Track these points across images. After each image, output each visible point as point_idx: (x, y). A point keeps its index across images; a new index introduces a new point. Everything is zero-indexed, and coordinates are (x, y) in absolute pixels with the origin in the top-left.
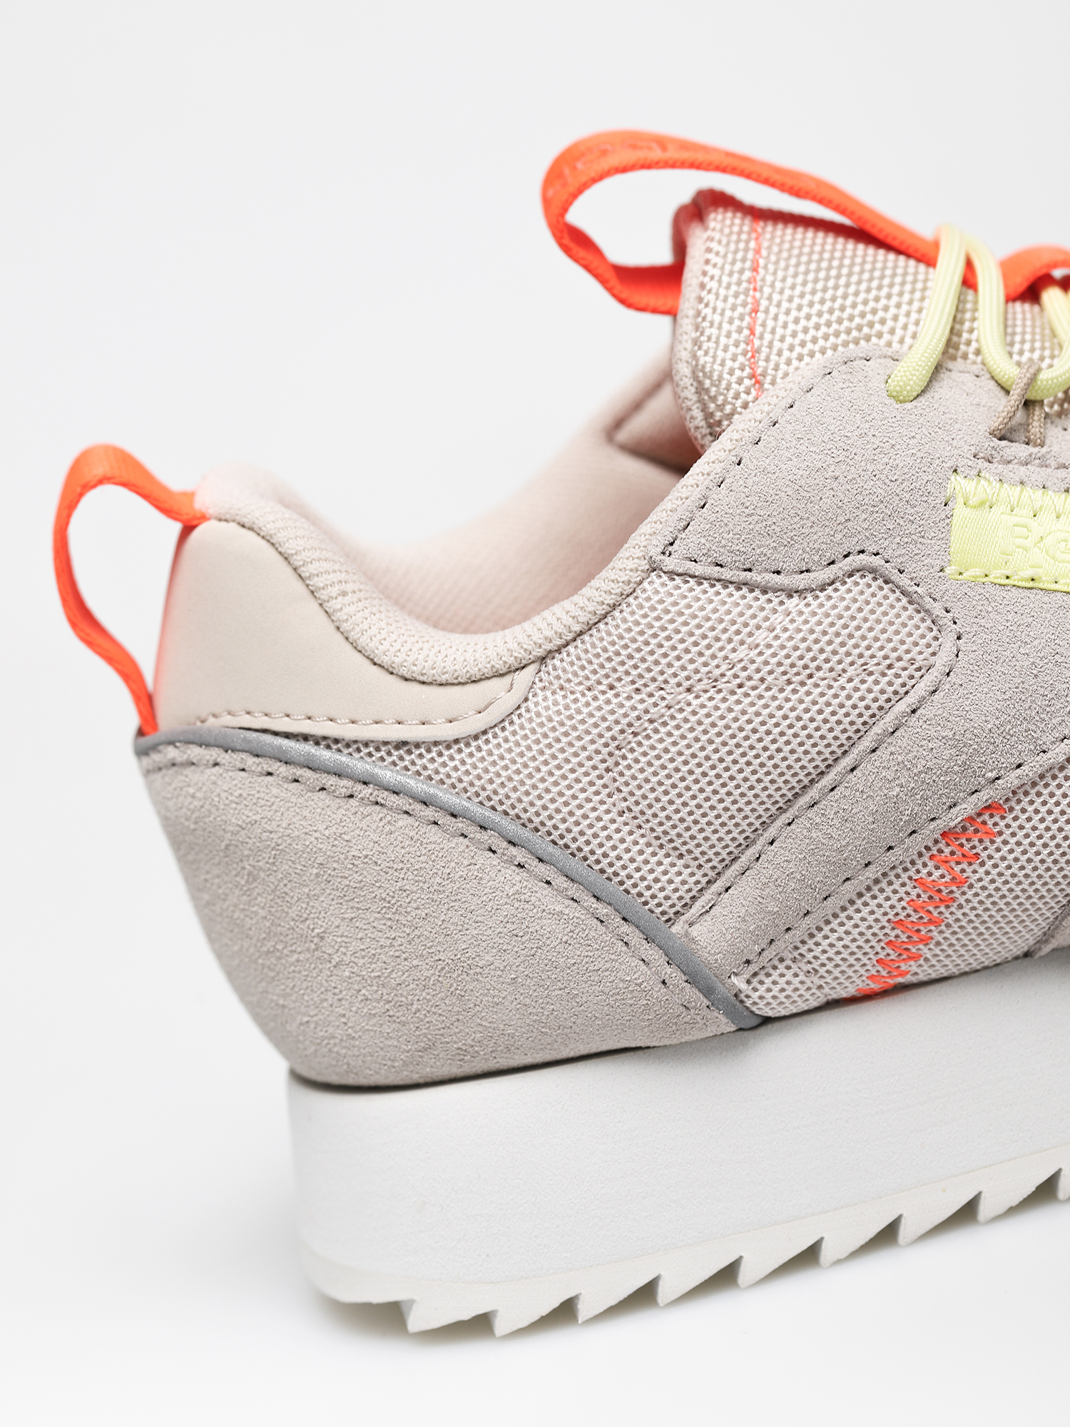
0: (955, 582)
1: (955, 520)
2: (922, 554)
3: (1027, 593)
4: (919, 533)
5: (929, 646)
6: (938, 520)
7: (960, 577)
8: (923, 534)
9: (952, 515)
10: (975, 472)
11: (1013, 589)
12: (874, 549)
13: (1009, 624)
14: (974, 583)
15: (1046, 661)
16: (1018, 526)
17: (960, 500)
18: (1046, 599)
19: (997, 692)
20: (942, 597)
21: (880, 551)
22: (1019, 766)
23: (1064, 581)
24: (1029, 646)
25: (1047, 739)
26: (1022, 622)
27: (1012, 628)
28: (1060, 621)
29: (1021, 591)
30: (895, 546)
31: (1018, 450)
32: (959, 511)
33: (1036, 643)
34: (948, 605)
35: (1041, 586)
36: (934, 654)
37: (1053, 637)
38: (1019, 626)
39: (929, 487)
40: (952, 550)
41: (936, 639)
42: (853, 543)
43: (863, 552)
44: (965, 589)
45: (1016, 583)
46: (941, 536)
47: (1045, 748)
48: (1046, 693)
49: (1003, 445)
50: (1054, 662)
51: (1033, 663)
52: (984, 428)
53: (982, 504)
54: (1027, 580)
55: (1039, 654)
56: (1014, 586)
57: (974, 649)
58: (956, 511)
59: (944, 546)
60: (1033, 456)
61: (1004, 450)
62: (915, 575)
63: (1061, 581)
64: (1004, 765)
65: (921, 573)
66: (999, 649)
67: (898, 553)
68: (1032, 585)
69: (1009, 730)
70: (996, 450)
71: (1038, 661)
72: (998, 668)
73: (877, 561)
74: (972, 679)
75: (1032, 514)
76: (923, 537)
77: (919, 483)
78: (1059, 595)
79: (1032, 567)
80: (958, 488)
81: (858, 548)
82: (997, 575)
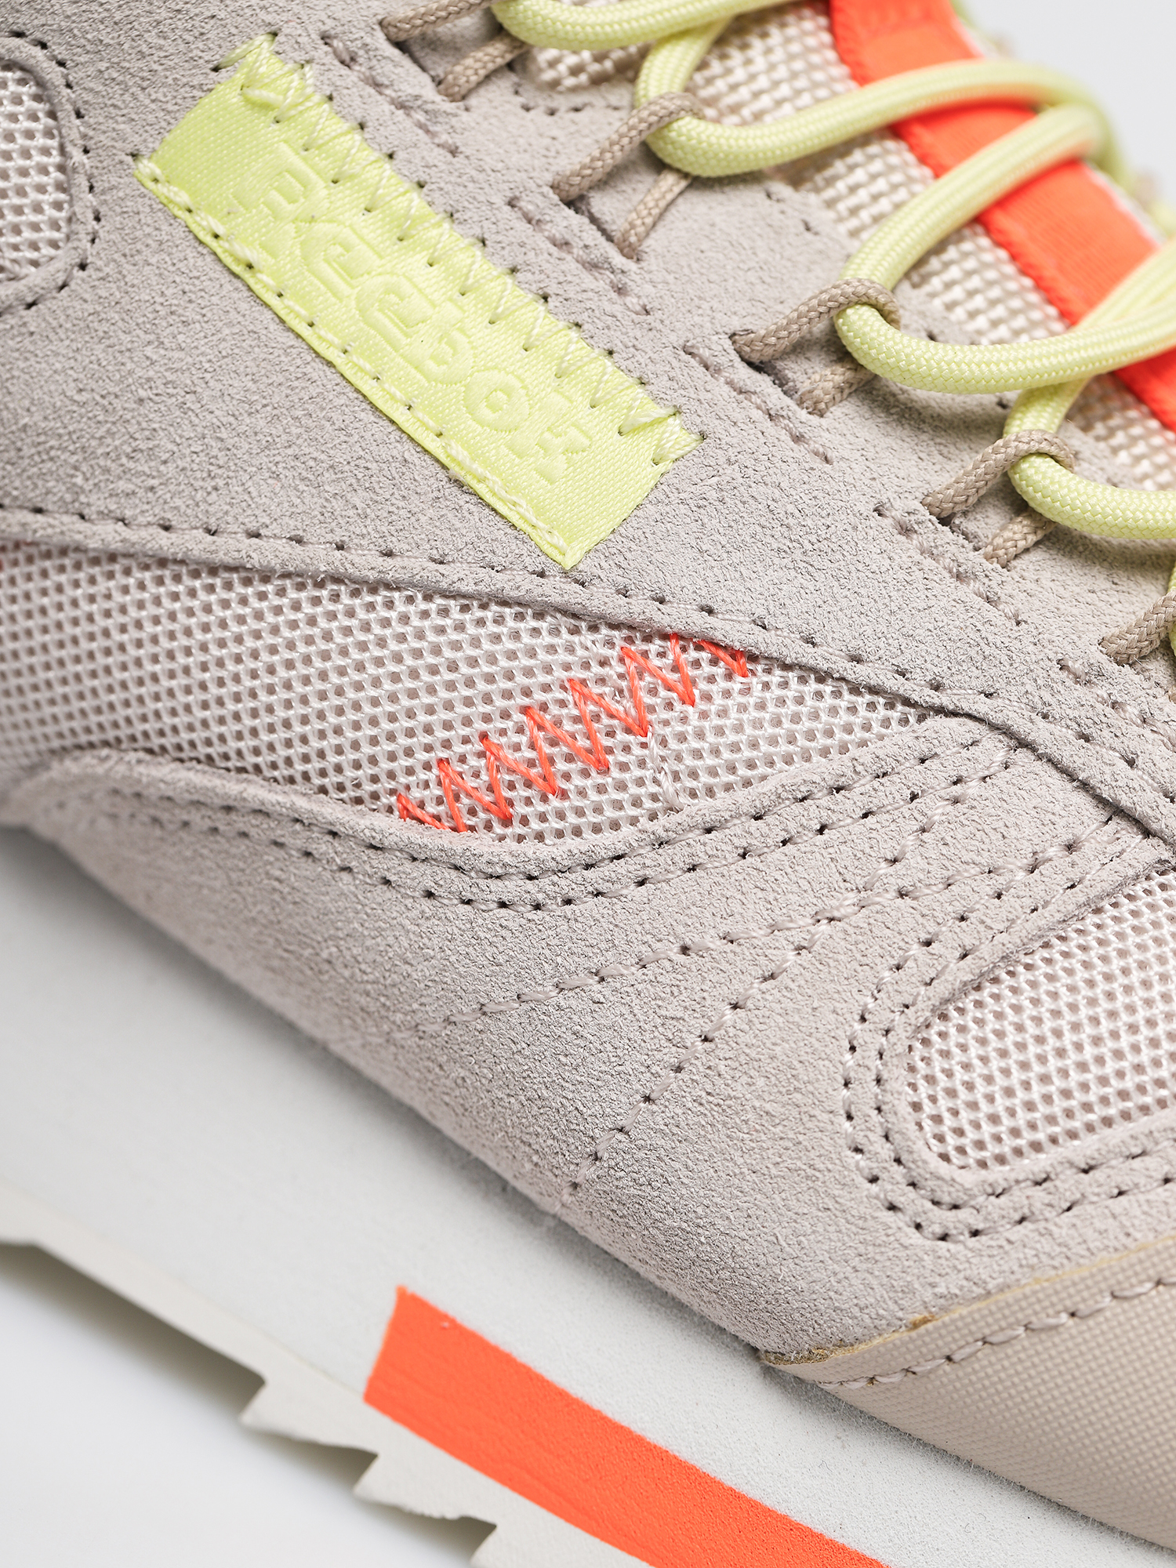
0: (136, 185)
1: (208, 101)
2: (124, 112)
3: (225, 278)
4: (143, 79)
5: (34, 246)
6: (185, 80)
7: (151, 185)
8: (145, 84)
9: (210, 90)
10: (301, 57)
11: (209, 258)
12: (61, 52)
13: (159, 300)
14: (163, 207)
15: (171, 391)
16: (294, 175)
17: (240, 77)
18: (243, 306)
19: (70, 380)
20: (103, 192)
21: (69, 64)
22: (39, 511)
23: (291, 303)
24: (162, 352)
25: (97, 502)
26: (181, 311)
27: (158, 308)
28: (236, 351)
29: (219, 268)
30: (91, 70)
31: (410, 79)
32: (227, 91)
33: (177, 355)
34: (103, 210)
35: (251, 282)
36: (35, 263)
37: (207, 365)
38: (172, 313)
39: (208, 27)
40: (169, 137)
41: (54, 244)
42: (36, 22)
43: (44, 46)
44: (141, 205)
45: (219, 251)
46: (170, 107)
47: (86, 512)
48: (137, 436)
49: (387, 54)
50: (181, 400)
51: (149, 380)
52: (380, 10)
53: (265, 107)
54: (238, 260)
55: (167, 374)
56: (215, 254)
57: (86, 296)
58: (220, 88)
59: (164, 124)
60: (419, 103)
61: (383, 63)
62: (91, 133)
63: (288, 301)
64: (15, 493)
65: (102, 137)
66: (120, 323)
67: (92, 85)
68: (240, 273)
69: (52, 448)
70: (367, 52)
71: (159, 382)
72: (98, 349)
73: (54, 74)
74: (52, 336)
75: (332, 174)
76: (143, 89)
77: (197, 11)
78: (269, 315)
79: (263, 246)
80: (250, 59)
81: (38, 35)
82: (204, 223)
